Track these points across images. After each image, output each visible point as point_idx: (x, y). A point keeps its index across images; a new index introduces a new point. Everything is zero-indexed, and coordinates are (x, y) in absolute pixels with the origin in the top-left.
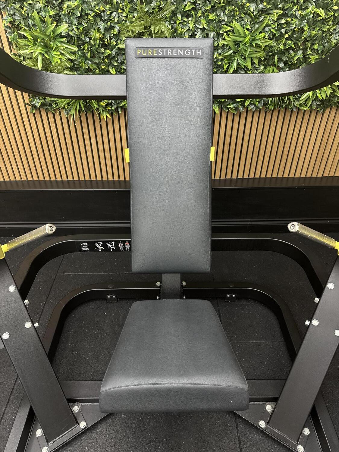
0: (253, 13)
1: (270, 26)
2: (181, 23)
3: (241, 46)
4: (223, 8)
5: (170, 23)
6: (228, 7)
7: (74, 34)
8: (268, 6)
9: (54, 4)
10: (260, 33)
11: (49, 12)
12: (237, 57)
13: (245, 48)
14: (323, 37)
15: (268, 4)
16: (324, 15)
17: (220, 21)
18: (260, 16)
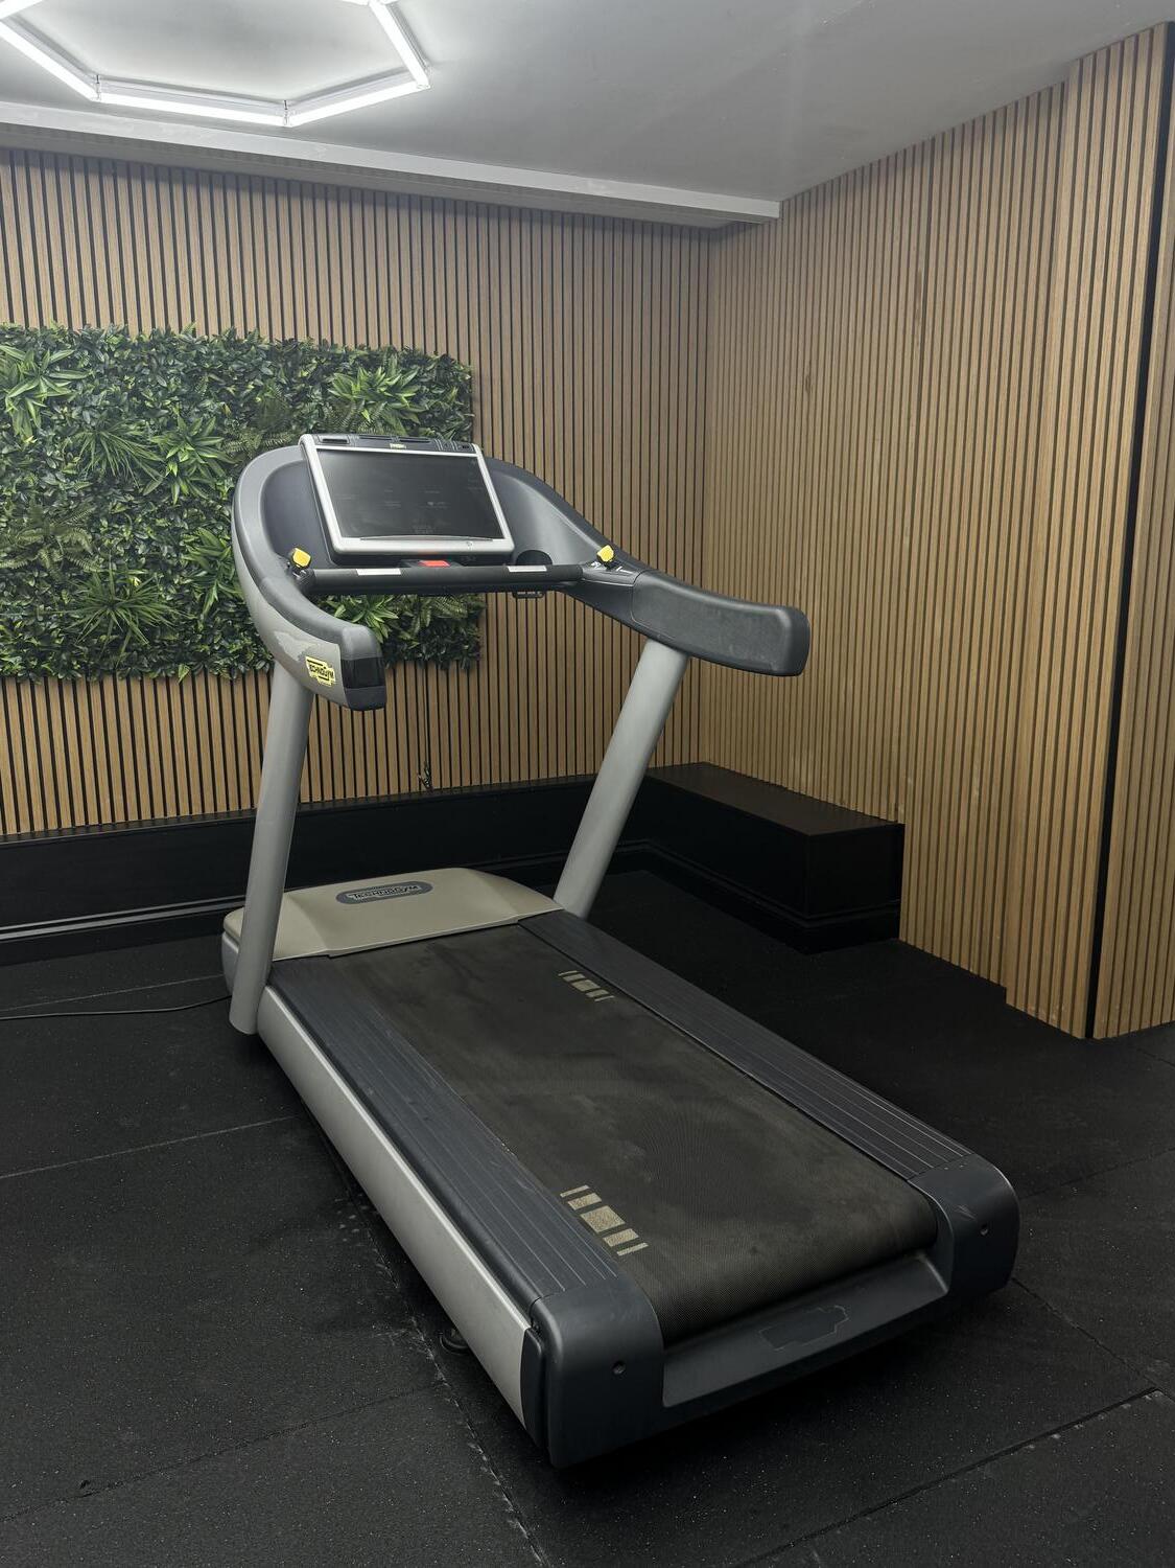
2: (108, 532)
3: (219, 563)
4: (179, 511)
5: (89, 532)
17: (176, 529)
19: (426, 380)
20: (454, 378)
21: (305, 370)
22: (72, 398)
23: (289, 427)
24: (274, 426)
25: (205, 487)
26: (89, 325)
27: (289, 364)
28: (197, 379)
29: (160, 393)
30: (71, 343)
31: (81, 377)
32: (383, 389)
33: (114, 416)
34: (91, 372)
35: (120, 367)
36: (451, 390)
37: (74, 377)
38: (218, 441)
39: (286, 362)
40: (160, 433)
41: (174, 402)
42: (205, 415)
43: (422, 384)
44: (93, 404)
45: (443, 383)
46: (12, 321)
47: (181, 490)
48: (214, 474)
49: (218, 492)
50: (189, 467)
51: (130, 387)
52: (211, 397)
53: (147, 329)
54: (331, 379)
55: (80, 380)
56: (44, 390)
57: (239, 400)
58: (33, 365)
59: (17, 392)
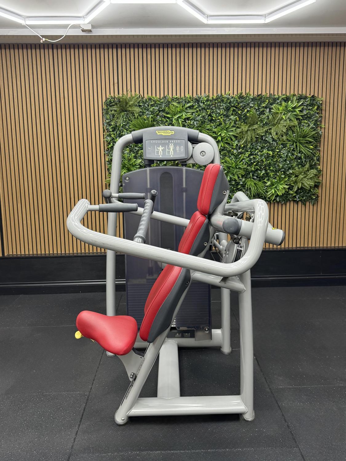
0: (235, 154)
1: (245, 159)
3: (231, 168)
6: (223, 151)
7: (142, 164)
8: (243, 151)
9: (133, 151)
10: (240, 162)
11: (131, 154)
12: (230, 174)
13: (233, 169)
14: (275, 164)
15: (243, 150)
16: (272, 154)
18: (239, 155)
19: (306, 104)
20: (316, 103)
21: (264, 104)
22: (191, 118)
23: (257, 123)
24: (252, 123)
25: (229, 144)
26: (198, 95)
27: (259, 102)
28: (229, 109)
29: (217, 115)
30: (193, 101)
31: (194, 111)
32: (290, 108)
33: (203, 122)
34: (198, 109)
35: (206, 107)
36: (314, 107)
37: (193, 111)
38: (234, 128)
39: (258, 102)
40: (216, 128)
41: (221, 117)
42: (231, 121)
43: (304, 105)
44: (198, 119)
45: (312, 105)
46: (176, 95)
47: (221, 145)
48: (232, 140)
49: (233, 145)
50: (224, 138)
51: (208, 113)
52: (233, 115)
53: (215, 95)
54: (272, 107)
55: (194, 112)
56: (184, 115)
57: (241, 115)
58: (182, 108)
59: (176, 117)
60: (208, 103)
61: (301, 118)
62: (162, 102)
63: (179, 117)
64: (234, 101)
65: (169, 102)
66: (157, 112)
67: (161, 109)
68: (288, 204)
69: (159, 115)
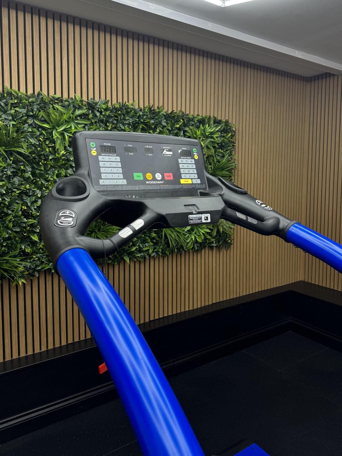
19: (220, 130)
20: (229, 130)
21: (177, 124)
27: (173, 121)
30: (85, 106)
31: (87, 123)
34: (93, 121)
39: (171, 121)
45: (226, 131)
55: (86, 125)
56: (73, 128)
59: (61, 129)
60: (108, 113)
61: (217, 146)
62: (33, 102)
63: (65, 129)
64: (143, 115)
65: (45, 103)
66: (23, 116)
67: (32, 114)
68: (203, 252)
69: (28, 123)
